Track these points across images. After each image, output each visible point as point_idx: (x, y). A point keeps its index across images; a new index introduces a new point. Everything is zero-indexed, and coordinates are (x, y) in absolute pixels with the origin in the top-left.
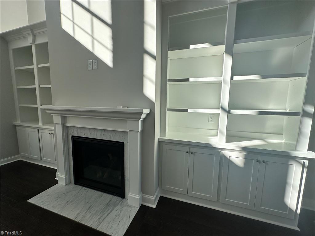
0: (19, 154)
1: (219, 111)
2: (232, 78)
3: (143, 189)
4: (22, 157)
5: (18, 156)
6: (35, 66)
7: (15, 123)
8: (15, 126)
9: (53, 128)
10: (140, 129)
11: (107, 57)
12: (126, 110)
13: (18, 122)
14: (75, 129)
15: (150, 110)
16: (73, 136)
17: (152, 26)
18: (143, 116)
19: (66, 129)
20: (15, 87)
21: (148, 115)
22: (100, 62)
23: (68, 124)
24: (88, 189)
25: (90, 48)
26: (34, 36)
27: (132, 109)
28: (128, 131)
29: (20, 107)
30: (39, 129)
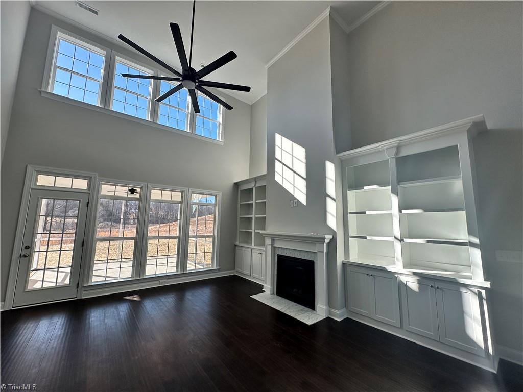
0: (235, 269)
1: (393, 239)
2: (400, 212)
3: (330, 303)
4: (237, 272)
5: (233, 271)
6: (254, 202)
8: (235, 245)
9: (264, 249)
10: (325, 251)
11: (302, 199)
12: (315, 235)
13: (237, 243)
14: (280, 249)
15: (333, 237)
16: (278, 255)
17: (331, 180)
18: (327, 241)
19: (274, 248)
20: (239, 217)
21: (331, 240)
22: (298, 202)
23: (275, 245)
25: (292, 192)
26: (256, 182)
27: (320, 235)
28: (316, 251)
29: (240, 231)
30: (251, 249)
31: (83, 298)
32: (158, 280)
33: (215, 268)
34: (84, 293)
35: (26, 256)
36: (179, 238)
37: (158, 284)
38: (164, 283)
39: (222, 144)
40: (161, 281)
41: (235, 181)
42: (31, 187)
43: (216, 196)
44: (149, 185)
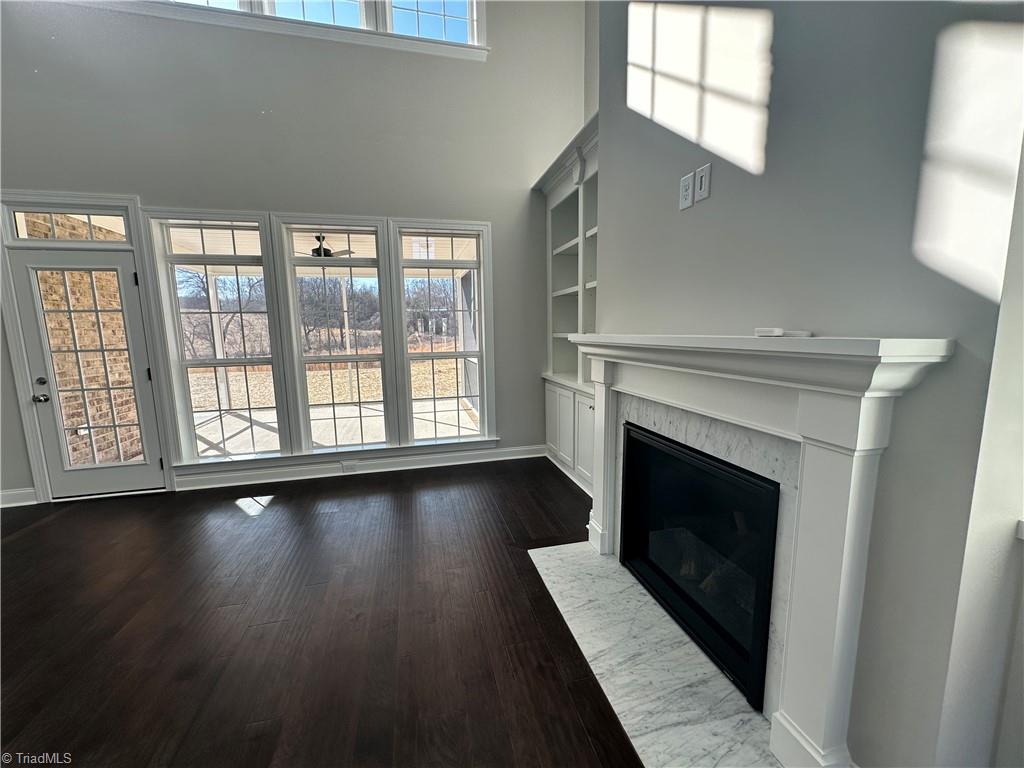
0: (545, 443)
4: (549, 450)
5: (543, 446)
6: (580, 239)
7: (544, 375)
8: (544, 379)
10: (864, 439)
12: (803, 344)
13: (549, 374)
14: (635, 403)
16: (628, 423)
19: (615, 398)
23: (619, 387)
24: (649, 598)
25: (690, 132)
28: (801, 440)
29: (554, 338)
30: (575, 392)
31: (177, 490)
32: (338, 461)
33: (486, 439)
34: (176, 479)
35: (40, 401)
36: (382, 359)
37: (338, 470)
38: (352, 469)
39: (483, 56)
40: (345, 463)
41: (532, 183)
42: (6, 243)
43: (477, 237)
44: (273, 218)
